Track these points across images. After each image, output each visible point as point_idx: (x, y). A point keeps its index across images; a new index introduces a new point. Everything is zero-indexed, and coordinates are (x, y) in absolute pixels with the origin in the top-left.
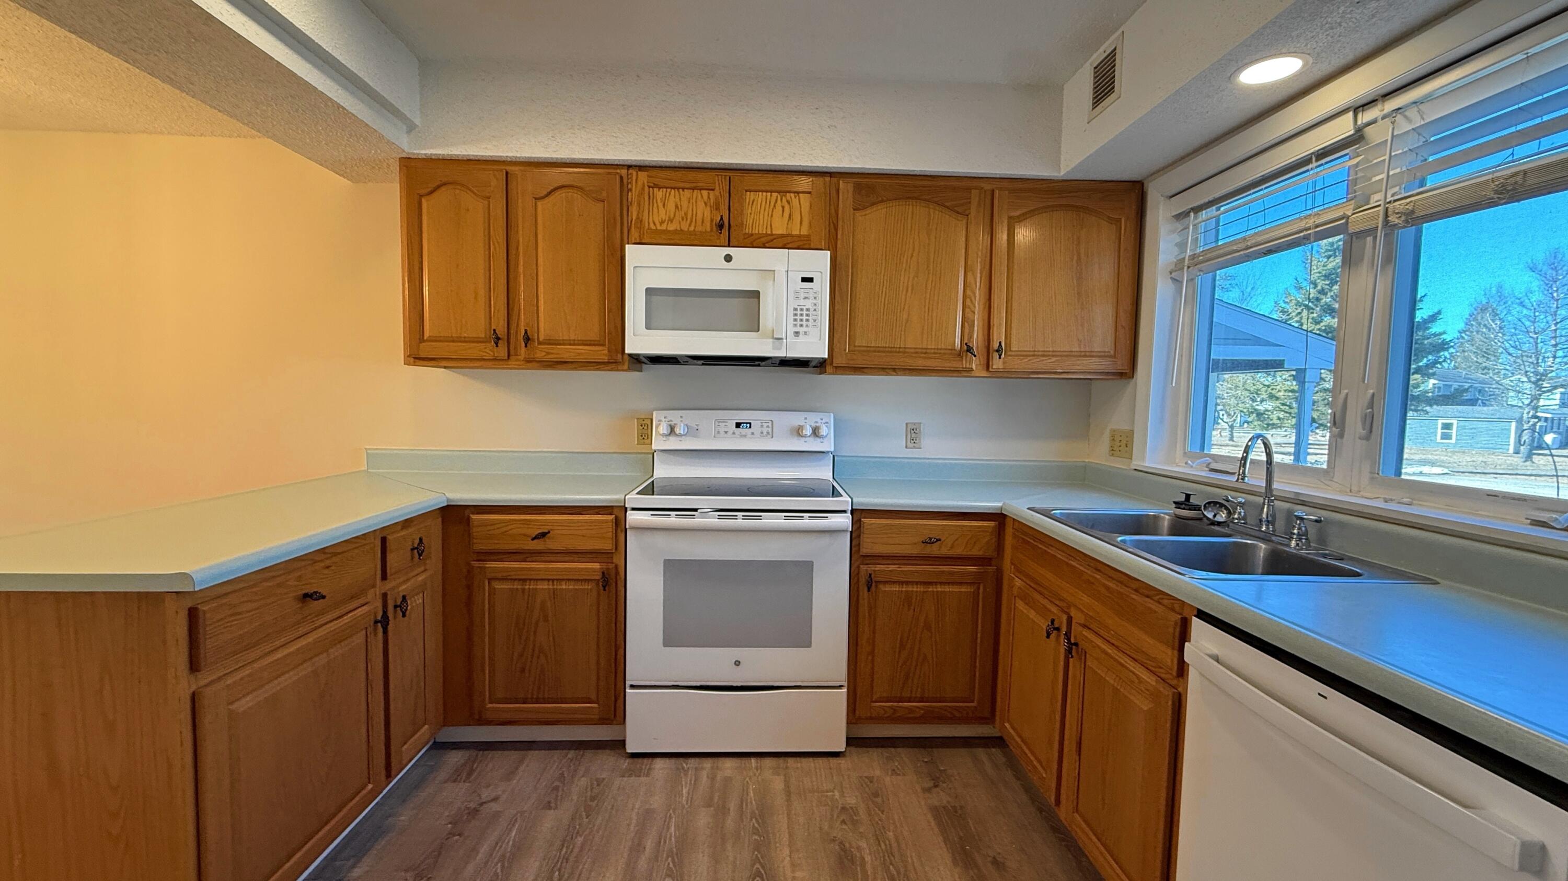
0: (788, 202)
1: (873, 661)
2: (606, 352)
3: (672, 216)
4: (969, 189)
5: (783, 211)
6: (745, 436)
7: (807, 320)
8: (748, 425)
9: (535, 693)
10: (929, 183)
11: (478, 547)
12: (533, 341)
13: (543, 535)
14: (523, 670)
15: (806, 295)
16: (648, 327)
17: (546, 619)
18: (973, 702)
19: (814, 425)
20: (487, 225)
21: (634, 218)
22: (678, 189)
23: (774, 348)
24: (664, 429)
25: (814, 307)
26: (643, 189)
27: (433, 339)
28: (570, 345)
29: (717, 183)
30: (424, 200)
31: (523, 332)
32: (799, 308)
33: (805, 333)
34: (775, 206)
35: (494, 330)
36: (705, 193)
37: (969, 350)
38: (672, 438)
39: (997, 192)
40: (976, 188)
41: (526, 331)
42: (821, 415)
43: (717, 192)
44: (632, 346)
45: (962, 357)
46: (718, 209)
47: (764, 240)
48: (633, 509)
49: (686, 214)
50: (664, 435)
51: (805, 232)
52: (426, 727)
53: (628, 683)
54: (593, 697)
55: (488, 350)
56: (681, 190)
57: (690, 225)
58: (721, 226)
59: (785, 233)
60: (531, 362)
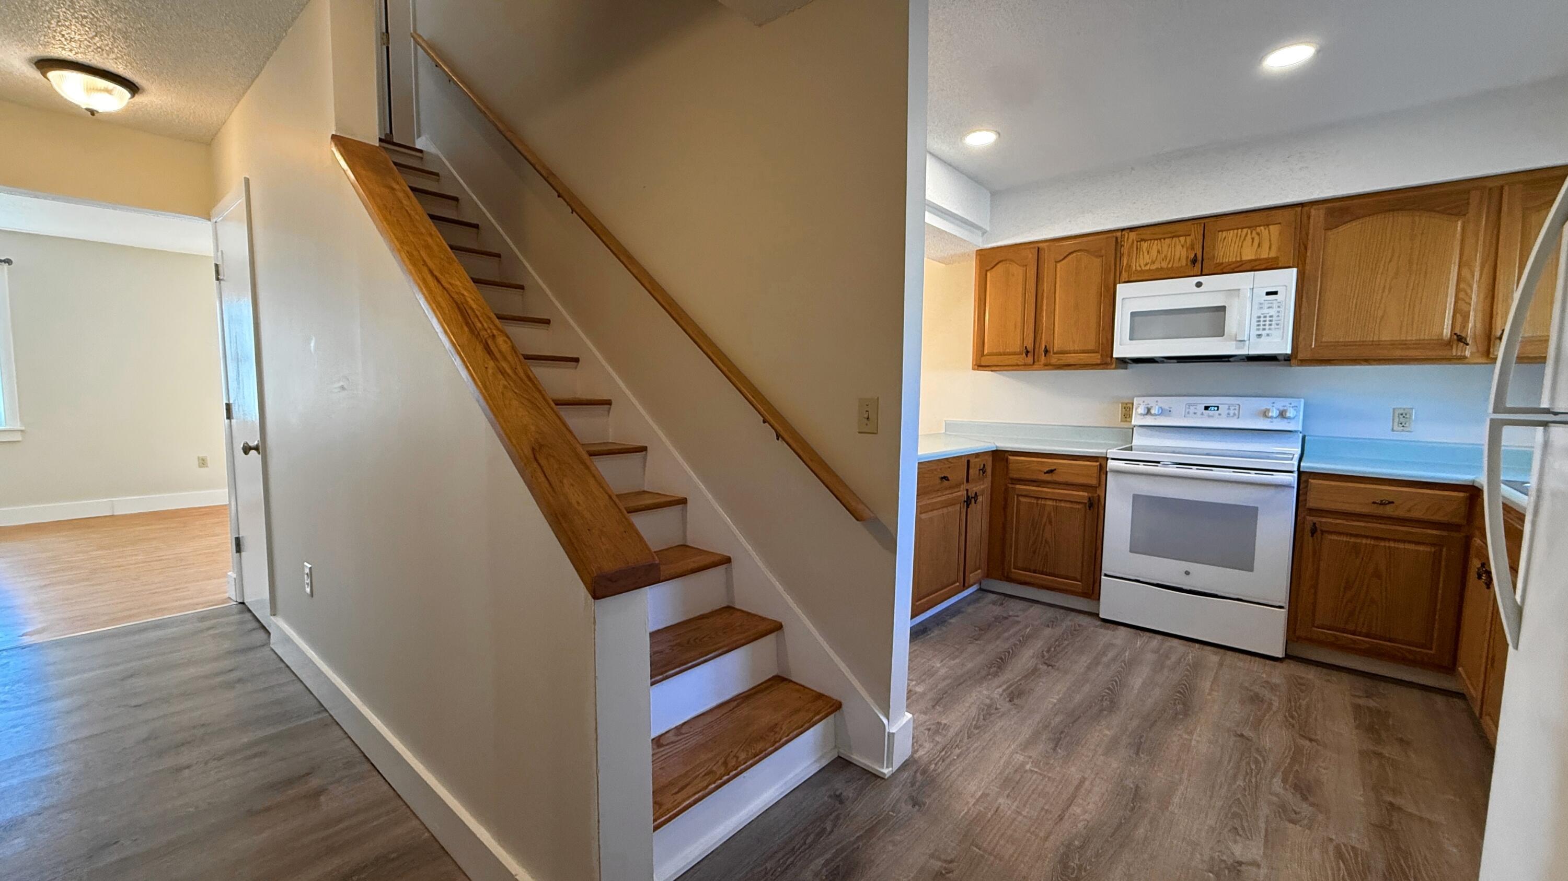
0: (1258, 234)
1: (1316, 593)
2: (1099, 357)
3: (1154, 259)
4: (1468, 192)
5: (1253, 242)
6: (1212, 416)
7: (1270, 325)
8: (1216, 408)
9: (1041, 567)
10: (1415, 193)
11: (1011, 475)
12: (1050, 352)
13: (1051, 471)
14: (1034, 552)
15: (1270, 305)
16: (1131, 339)
17: (1050, 522)
18: (1431, 649)
19: (1282, 408)
20: (1024, 283)
21: (1125, 265)
22: (1160, 239)
23: (1237, 348)
24: (1141, 410)
25: (1278, 314)
26: (1133, 242)
27: (990, 354)
28: (1074, 353)
29: (1193, 231)
30: (989, 274)
31: (1044, 347)
32: (1262, 316)
33: (1268, 335)
34: (1245, 239)
35: (1026, 347)
36: (1182, 239)
37: (1461, 339)
38: (1148, 417)
39: (1506, 188)
40: (1476, 188)
41: (1046, 347)
42: (1290, 400)
43: (1192, 237)
44: (1119, 351)
45: (1452, 347)
46: (1193, 248)
47: (1232, 266)
48: (1113, 459)
49: (1166, 257)
50: (1141, 414)
51: (1273, 254)
52: (979, 571)
53: (1103, 572)
54: (1079, 577)
55: (1021, 359)
56: (1162, 240)
57: (1169, 263)
58: (1194, 261)
59: (1253, 258)
60: (1048, 366)
